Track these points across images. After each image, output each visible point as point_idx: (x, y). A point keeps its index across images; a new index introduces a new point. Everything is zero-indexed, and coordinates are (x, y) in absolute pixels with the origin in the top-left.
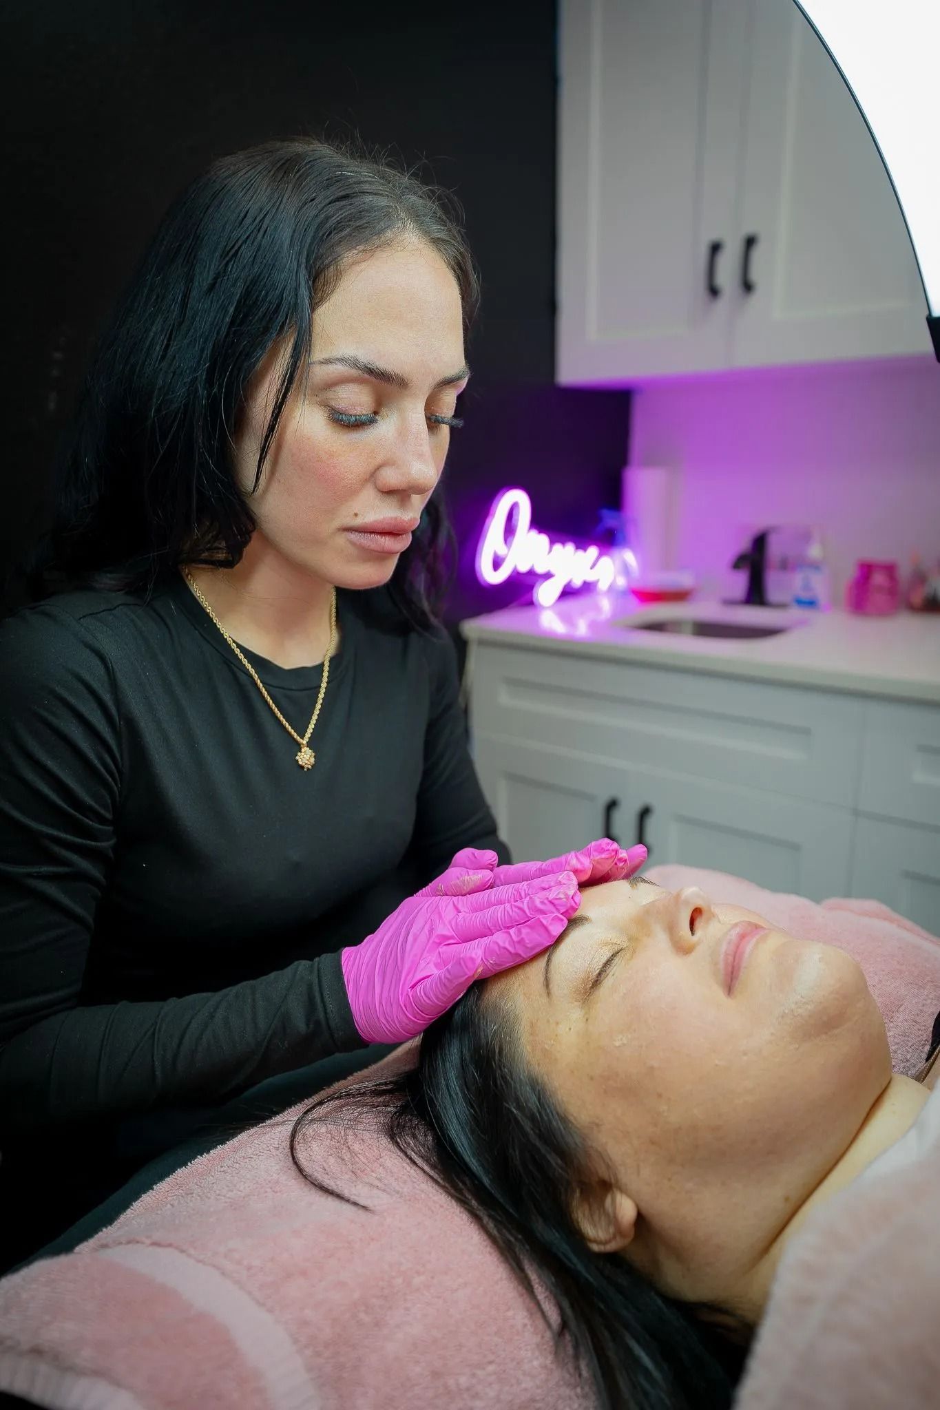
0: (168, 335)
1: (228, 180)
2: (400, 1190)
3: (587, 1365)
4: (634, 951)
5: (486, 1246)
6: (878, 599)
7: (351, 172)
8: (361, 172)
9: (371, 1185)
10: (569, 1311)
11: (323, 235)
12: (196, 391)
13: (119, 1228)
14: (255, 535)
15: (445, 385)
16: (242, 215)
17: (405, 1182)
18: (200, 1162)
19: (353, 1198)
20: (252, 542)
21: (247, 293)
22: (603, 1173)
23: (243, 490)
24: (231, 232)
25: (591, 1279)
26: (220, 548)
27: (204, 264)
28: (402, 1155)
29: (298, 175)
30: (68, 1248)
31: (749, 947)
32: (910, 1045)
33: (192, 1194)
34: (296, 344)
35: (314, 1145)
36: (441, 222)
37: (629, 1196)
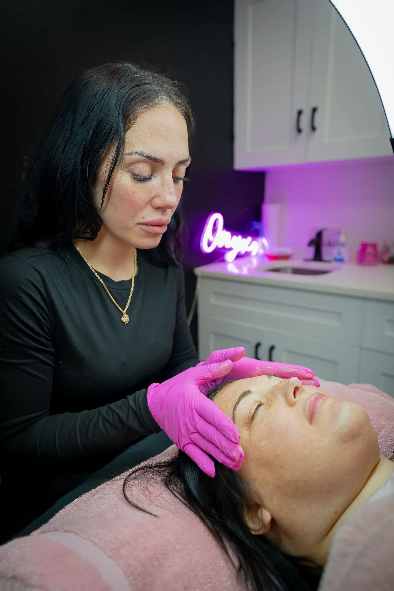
0: (65, 143)
1: (90, 79)
2: (170, 508)
3: (251, 584)
4: (270, 405)
5: (207, 532)
6: (369, 258)
7: (141, 75)
8: (146, 75)
9: (158, 506)
10: (243, 561)
11: (129, 101)
12: (77, 166)
13: (50, 525)
14: (102, 227)
15: (181, 163)
16: (95, 93)
17: (172, 504)
18: (84, 496)
19: (150, 511)
20: (101, 230)
21: (98, 125)
22: (257, 500)
23: (97, 208)
24: (91, 100)
25: (252, 547)
26: (88, 232)
27: (80, 113)
28: (170, 493)
29: (119, 76)
30: (28, 533)
31: (319, 404)
32: (387, 445)
33: (81, 510)
34: (118, 147)
35: (133, 489)
36: (179, 96)
37: (268, 510)
